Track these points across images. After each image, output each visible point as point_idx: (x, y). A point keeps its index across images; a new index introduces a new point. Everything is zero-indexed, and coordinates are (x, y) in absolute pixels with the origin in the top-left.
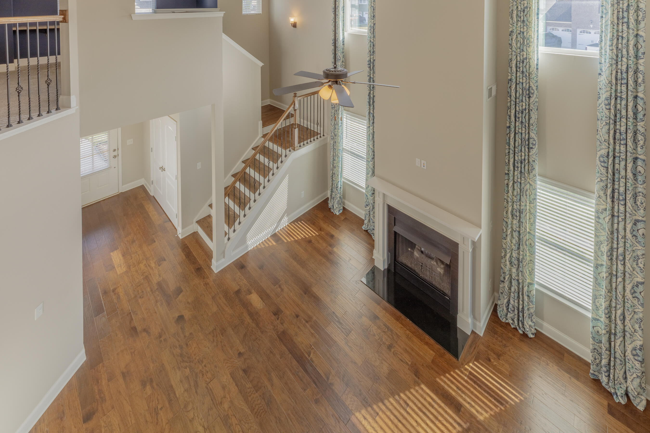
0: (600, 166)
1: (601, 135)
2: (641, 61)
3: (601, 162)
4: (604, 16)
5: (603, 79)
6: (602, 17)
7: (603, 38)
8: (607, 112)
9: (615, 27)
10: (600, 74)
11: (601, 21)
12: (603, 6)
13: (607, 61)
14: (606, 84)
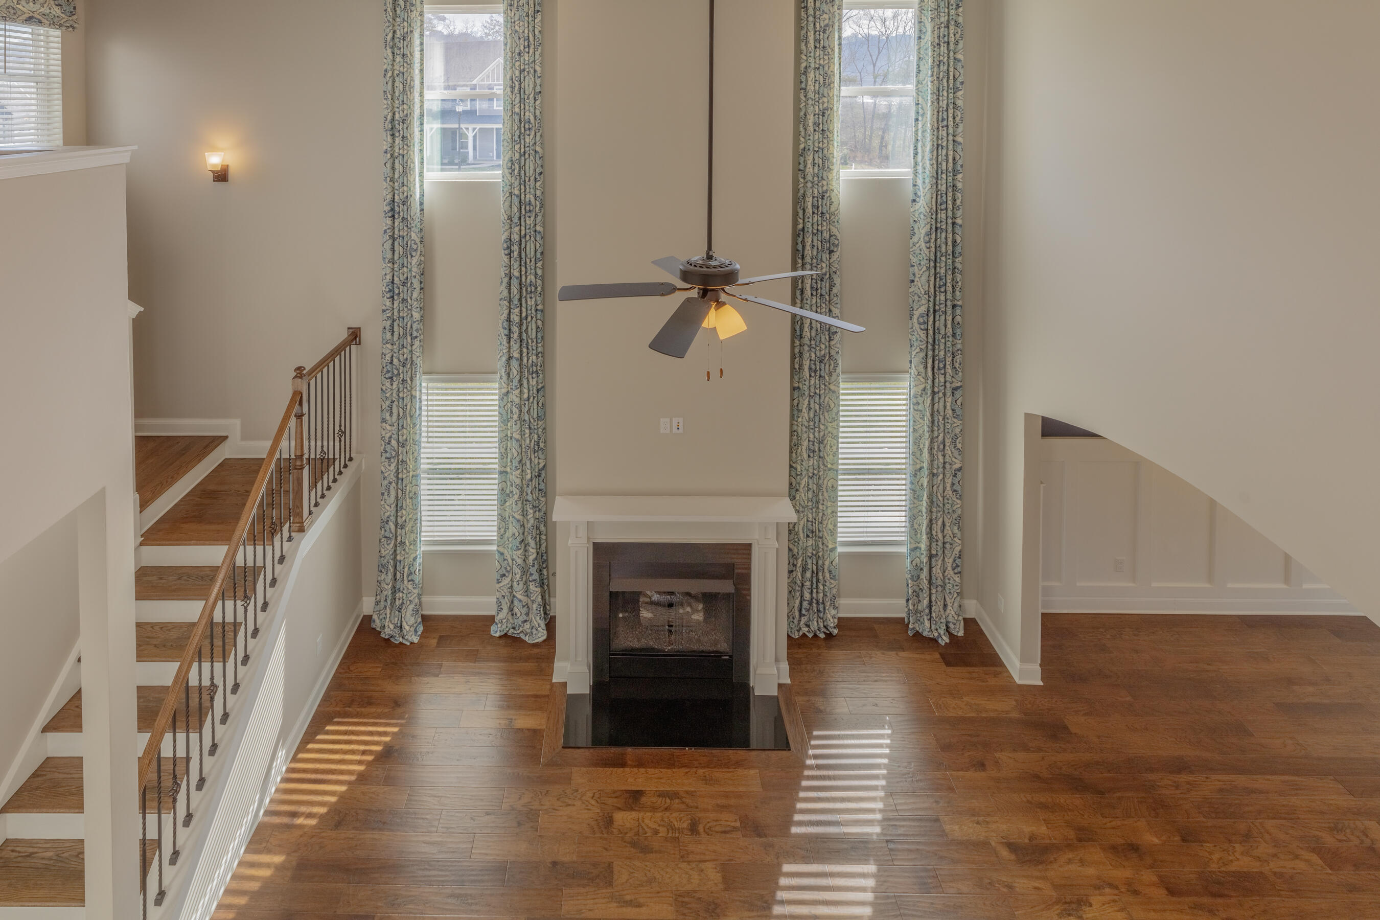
0: (919, 330)
1: (920, 285)
2: (959, 176)
3: (920, 324)
4: (920, 118)
5: (923, 205)
6: (917, 120)
7: (919, 150)
8: (927, 251)
9: (935, 133)
10: (914, 201)
11: (916, 126)
12: (918, 104)
13: (927, 181)
14: (926, 214)
